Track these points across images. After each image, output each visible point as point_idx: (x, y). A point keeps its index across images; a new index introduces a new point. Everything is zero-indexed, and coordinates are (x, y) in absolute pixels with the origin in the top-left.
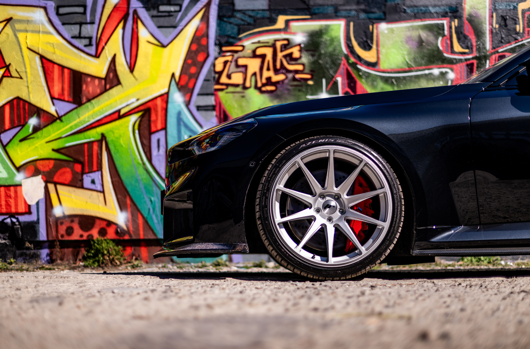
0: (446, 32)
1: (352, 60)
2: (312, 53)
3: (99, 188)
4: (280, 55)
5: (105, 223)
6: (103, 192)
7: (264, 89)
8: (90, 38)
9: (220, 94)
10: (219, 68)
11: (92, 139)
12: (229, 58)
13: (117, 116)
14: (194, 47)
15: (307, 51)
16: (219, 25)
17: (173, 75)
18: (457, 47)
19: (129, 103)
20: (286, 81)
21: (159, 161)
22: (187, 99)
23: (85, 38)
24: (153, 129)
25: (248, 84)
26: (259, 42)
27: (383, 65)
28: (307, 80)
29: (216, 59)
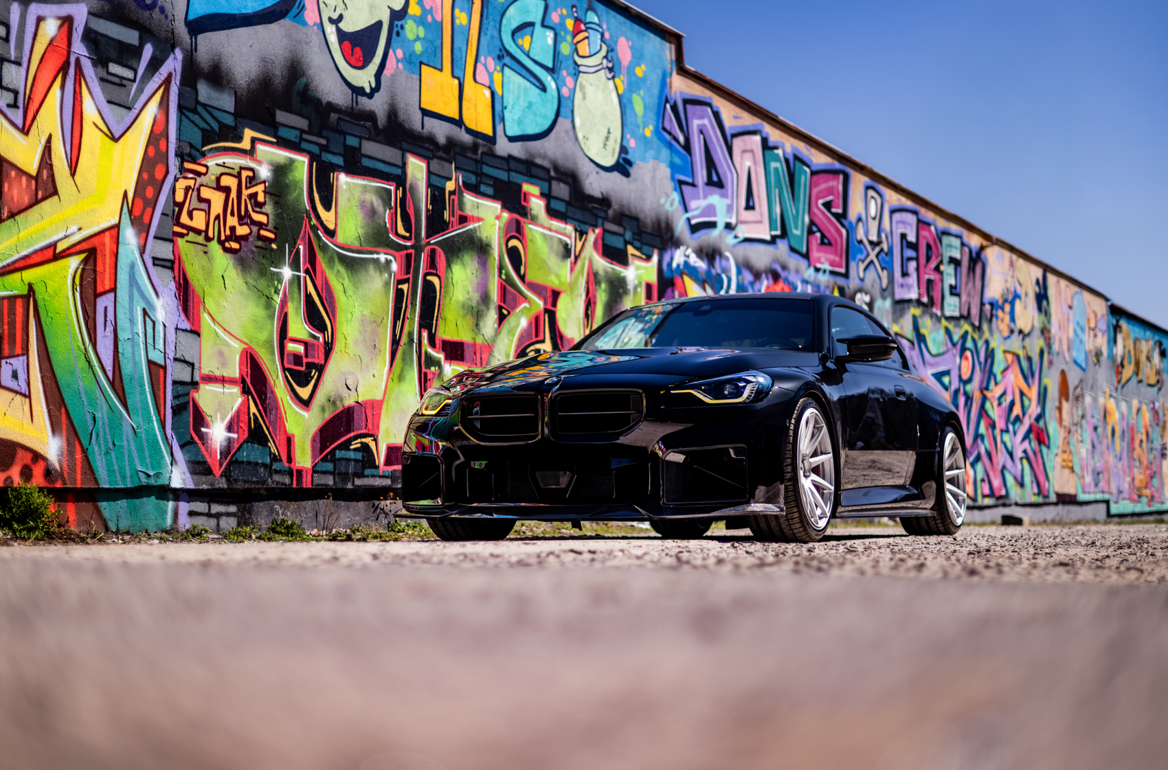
0: (393, 204)
1: (314, 222)
2: (276, 199)
3: (24, 389)
4: (245, 193)
5: (30, 456)
6: (28, 396)
7: (227, 245)
8: (16, 93)
9: (180, 241)
10: (179, 197)
11: (16, 292)
12: (191, 183)
13: (52, 254)
14: (152, 152)
15: (271, 194)
16: (180, 122)
17: (125, 194)
18: (401, 230)
19: (68, 232)
20: (251, 239)
21: (106, 348)
22: (142, 243)
23: (8, 90)
24: (100, 289)
25: (211, 234)
26: (223, 165)
27: (341, 238)
28: (270, 241)
29: (176, 180)
